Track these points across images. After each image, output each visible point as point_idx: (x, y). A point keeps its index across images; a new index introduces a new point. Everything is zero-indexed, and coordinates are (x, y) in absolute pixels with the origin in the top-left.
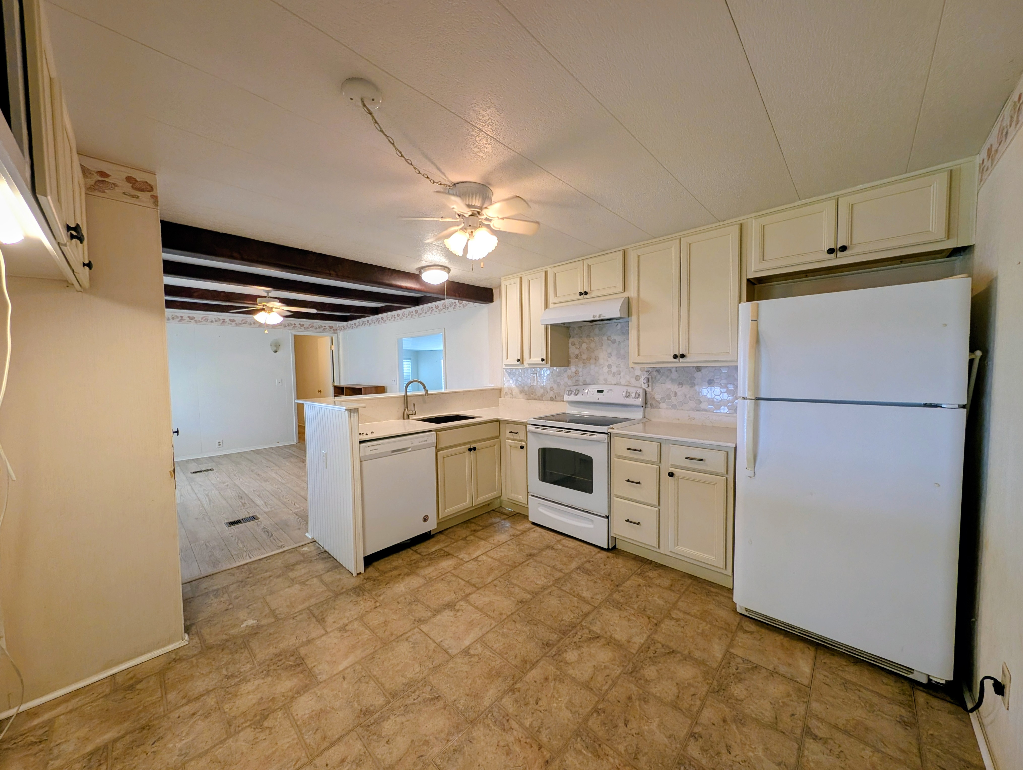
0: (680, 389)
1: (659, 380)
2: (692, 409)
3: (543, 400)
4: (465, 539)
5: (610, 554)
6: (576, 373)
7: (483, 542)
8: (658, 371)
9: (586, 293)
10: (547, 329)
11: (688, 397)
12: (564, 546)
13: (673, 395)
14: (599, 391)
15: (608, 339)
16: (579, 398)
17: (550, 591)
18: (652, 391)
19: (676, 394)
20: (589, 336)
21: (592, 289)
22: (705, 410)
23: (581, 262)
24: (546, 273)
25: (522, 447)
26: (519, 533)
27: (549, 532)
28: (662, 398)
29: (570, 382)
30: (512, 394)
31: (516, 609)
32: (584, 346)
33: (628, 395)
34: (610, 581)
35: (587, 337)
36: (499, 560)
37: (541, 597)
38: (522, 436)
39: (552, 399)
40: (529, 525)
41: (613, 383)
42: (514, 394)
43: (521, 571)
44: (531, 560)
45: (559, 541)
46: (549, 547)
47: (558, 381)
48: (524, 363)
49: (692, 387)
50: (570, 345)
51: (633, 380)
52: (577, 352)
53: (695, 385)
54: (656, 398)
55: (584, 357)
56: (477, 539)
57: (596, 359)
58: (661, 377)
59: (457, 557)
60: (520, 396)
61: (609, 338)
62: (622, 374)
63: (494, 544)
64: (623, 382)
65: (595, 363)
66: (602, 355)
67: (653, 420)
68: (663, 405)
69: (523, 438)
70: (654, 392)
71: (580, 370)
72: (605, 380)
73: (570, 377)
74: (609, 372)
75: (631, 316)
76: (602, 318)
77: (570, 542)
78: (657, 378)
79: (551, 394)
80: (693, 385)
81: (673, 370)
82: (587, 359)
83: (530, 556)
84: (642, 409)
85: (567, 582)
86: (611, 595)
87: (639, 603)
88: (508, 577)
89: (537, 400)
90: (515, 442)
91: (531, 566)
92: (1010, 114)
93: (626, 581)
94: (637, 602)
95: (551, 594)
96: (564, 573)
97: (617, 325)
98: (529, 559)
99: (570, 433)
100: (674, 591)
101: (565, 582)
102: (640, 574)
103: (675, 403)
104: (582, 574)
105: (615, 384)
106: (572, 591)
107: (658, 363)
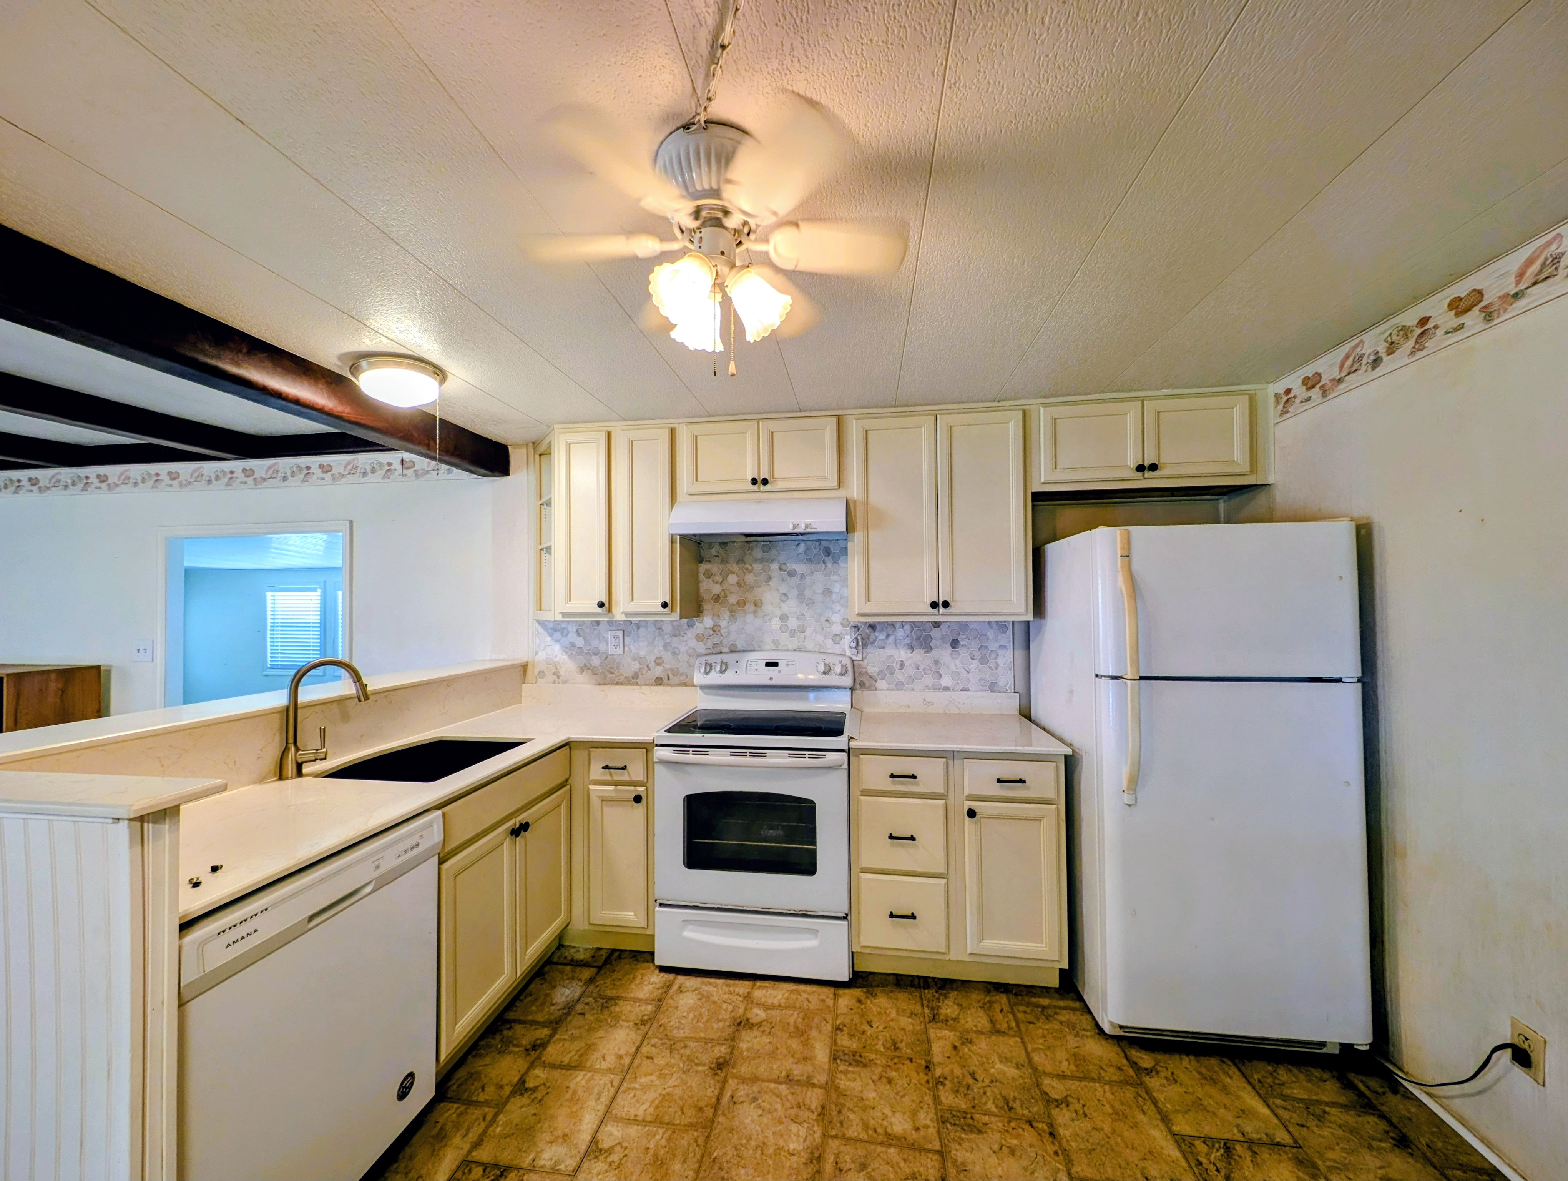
0: (910, 655)
1: (875, 642)
2: (928, 688)
3: (637, 684)
4: (521, 1088)
5: (857, 992)
6: (715, 629)
7: (579, 1079)
8: (872, 627)
9: (765, 482)
10: (672, 542)
11: (921, 669)
12: (767, 1007)
13: (898, 666)
14: (768, 664)
15: (780, 569)
16: (729, 678)
17: (832, 1159)
18: (863, 660)
19: (902, 665)
20: (741, 561)
21: (776, 476)
22: (946, 689)
23: (755, 423)
24: (672, 432)
25: (638, 799)
26: (650, 1008)
27: (712, 980)
28: (880, 673)
29: (701, 648)
30: (557, 674)
32: (732, 579)
33: (827, 671)
34: (908, 1062)
35: (738, 562)
36: (657, 1121)
38: (636, 772)
39: (659, 681)
40: (657, 979)
41: (790, 647)
42: (562, 673)
43: (731, 1130)
44: (732, 1083)
45: (747, 997)
46: (742, 1024)
47: (674, 645)
48: (614, 610)
49: (927, 652)
50: (701, 576)
51: (830, 643)
52: (716, 589)
53: (931, 649)
54: (869, 672)
55: (733, 599)
56: (557, 1074)
57: (757, 604)
58: (879, 636)
59: (533, 1169)
60: (580, 678)
61: (784, 567)
62: (807, 632)
63: (609, 1070)
64: (810, 646)
65: (755, 612)
66: (769, 596)
67: (867, 709)
68: (881, 684)
69: (640, 776)
70: (866, 661)
71: (723, 624)
72: (776, 642)
73: (699, 638)
74: (784, 628)
75: (854, 532)
77: (770, 991)
78: (872, 639)
79: (658, 671)
80: (929, 649)
81: (898, 626)
82: (738, 603)
83: (721, 1069)
84: (849, 693)
85: (844, 1111)
86: (936, 1099)
87: (988, 1093)
88: (716, 1168)
89: (622, 684)
90: (615, 790)
91: (741, 1099)
92: (1386, 341)
93: (929, 1049)
94: (985, 1093)
95: (842, 1166)
96: (820, 1087)
97: (799, 544)
98: (724, 1082)
99: (764, 755)
100: (1004, 1032)
101: (840, 1112)
102: (934, 1019)
103: (901, 678)
104: (850, 1069)
105: (795, 650)
106: (870, 1132)
107: (901, 615)
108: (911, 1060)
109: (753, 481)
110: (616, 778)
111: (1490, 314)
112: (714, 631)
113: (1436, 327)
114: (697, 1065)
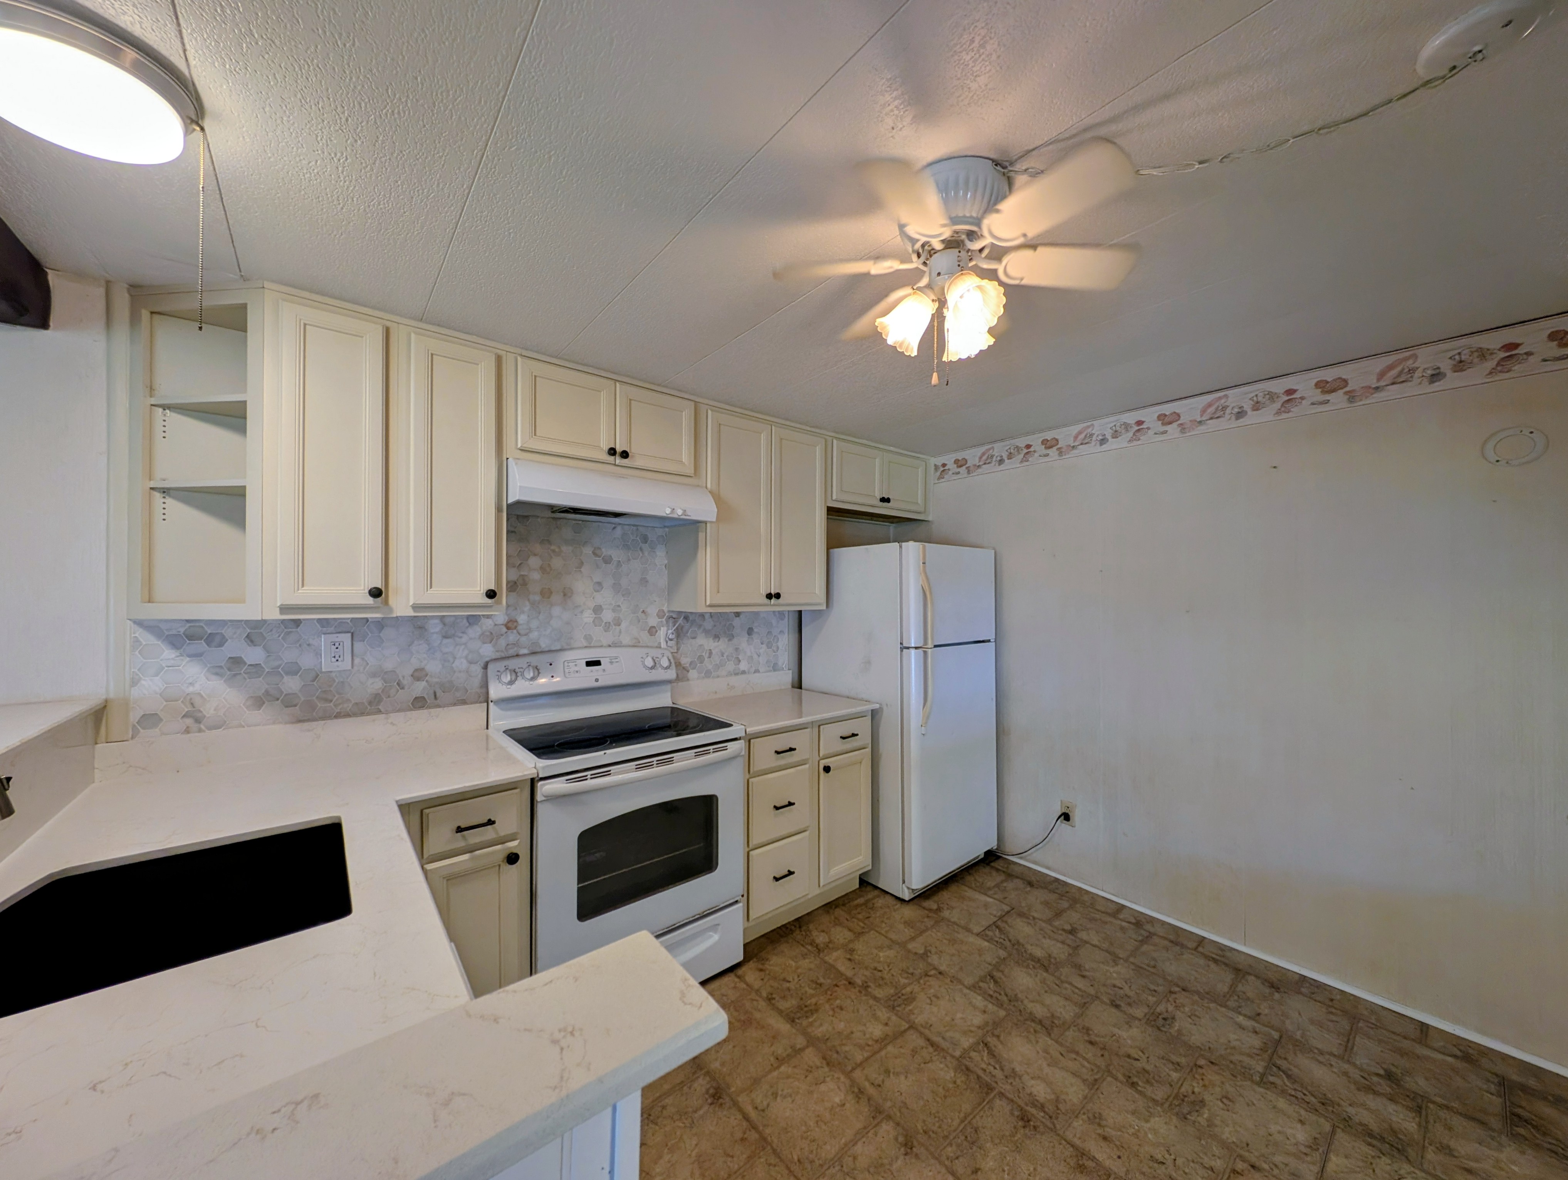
0: (716, 644)
1: (687, 632)
2: (730, 674)
3: (379, 712)
6: (511, 625)
8: (686, 618)
9: (625, 454)
11: (725, 656)
13: (707, 654)
14: (589, 664)
15: (594, 553)
16: (544, 684)
17: (867, 1084)
18: (677, 651)
19: (711, 653)
20: (546, 541)
22: (744, 672)
23: (611, 383)
24: (499, 360)
25: (514, 858)
28: (691, 663)
29: (489, 651)
30: (193, 716)
31: (933, 1161)
32: (534, 562)
33: (653, 665)
34: (836, 989)
35: (542, 542)
37: (889, 1104)
39: (419, 703)
41: (605, 643)
43: (785, 1130)
47: (444, 650)
48: (388, 599)
49: (730, 640)
51: (645, 636)
53: (733, 637)
54: (682, 663)
55: (535, 588)
57: (567, 594)
58: (691, 627)
60: (256, 716)
61: (598, 552)
62: (624, 625)
64: (626, 640)
65: (563, 603)
66: (581, 586)
68: (692, 674)
69: (518, 828)
70: (680, 653)
71: (521, 618)
72: (588, 638)
73: (485, 638)
74: (597, 621)
76: (684, 517)
78: (685, 630)
79: (419, 688)
80: (731, 637)
81: (707, 616)
82: (541, 593)
83: (720, 1097)
84: (672, 686)
85: (839, 1049)
86: (875, 998)
87: (895, 974)
88: (808, 1166)
89: (348, 715)
91: (765, 1103)
92: (1007, 451)
93: (837, 970)
94: (893, 975)
95: (876, 1082)
96: (807, 1047)
97: (614, 528)
98: (735, 1104)
100: (863, 932)
101: (837, 1052)
102: (819, 950)
103: (710, 667)
104: (811, 1020)
105: (610, 646)
106: (867, 1048)
107: (737, 606)
108: (836, 985)
109: (612, 452)
110: (475, 841)
111: (1061, 452)
112: (508, 628)
113: (1035, 451)
114: (695, 1112)
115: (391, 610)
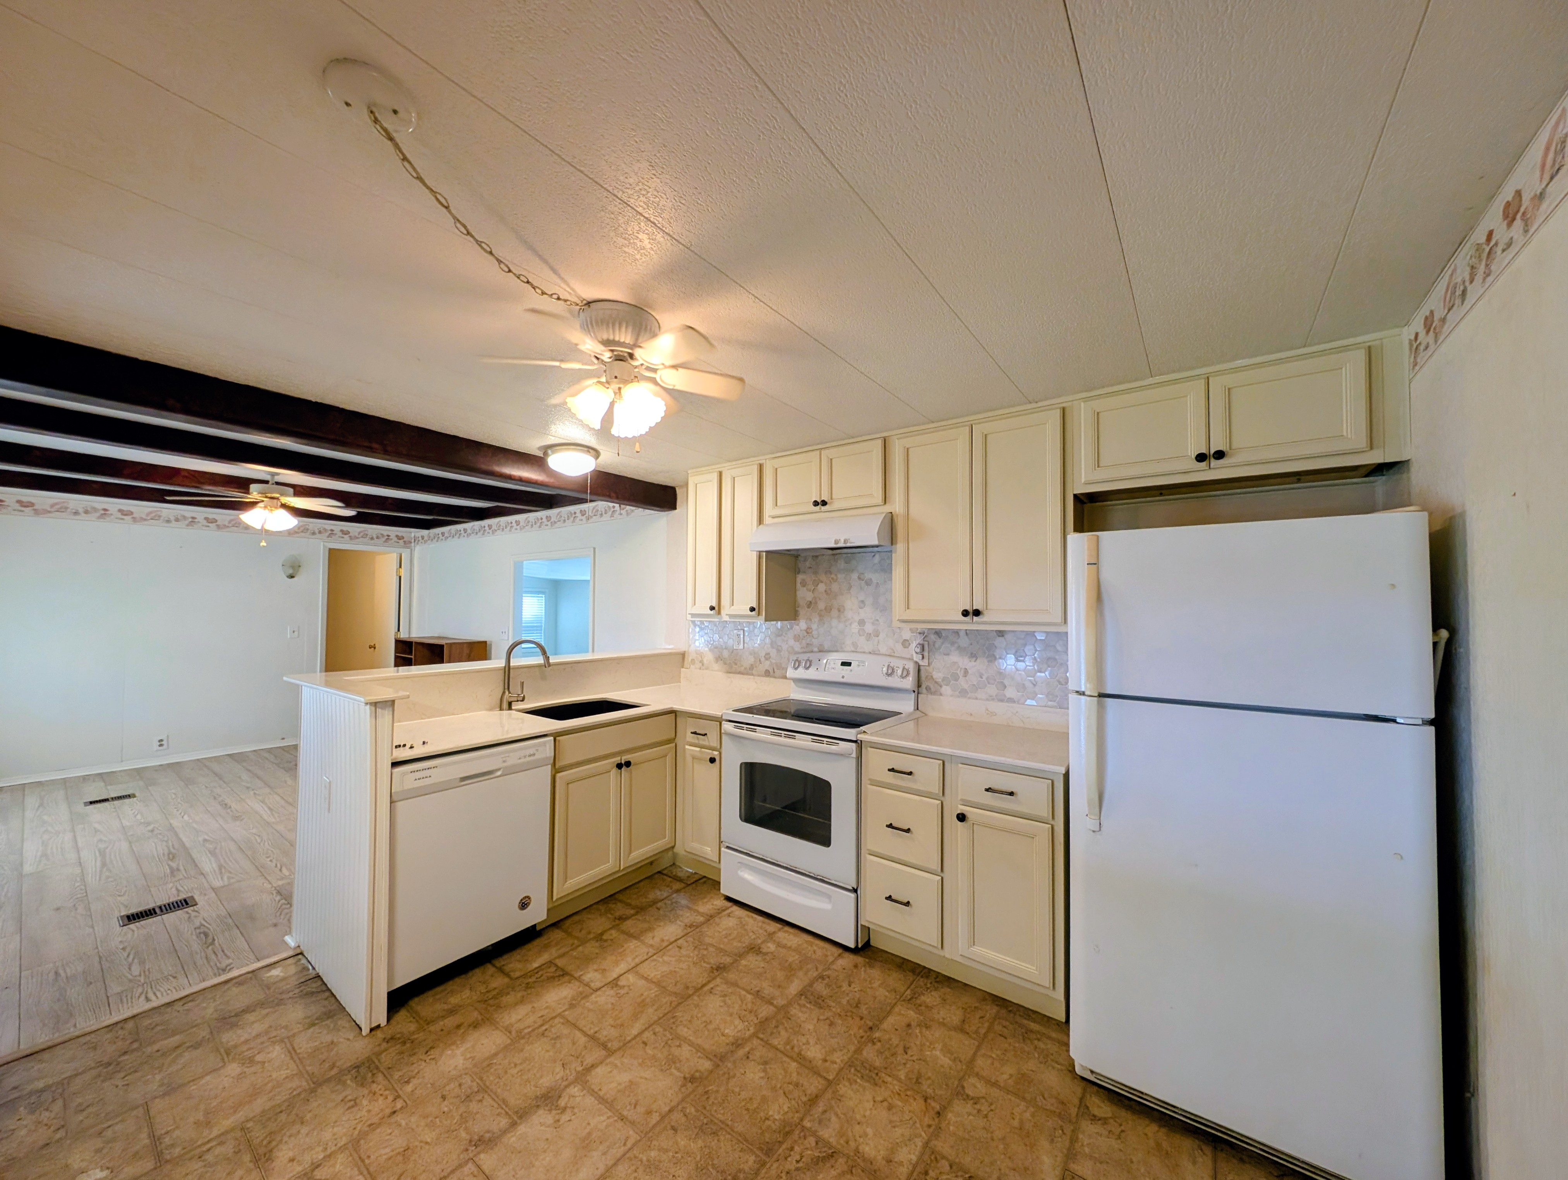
0: (974, 663)
1: (940, 648)
2: (991, 698)
3: (752, 675)
4: (599, 937)
5: (859, 959)
6: (808, 631)
7: (632, 944)
8: (938, 633)
9: (824, 503)
10: (760, 558)
11: (984, 678)
12: (779, 945)
13: (962, 673)
14: (844, 664)
15: (859, 578)
16: (811, 674)
17: (747, 1049)
18: (929, 665)
19: (966, 672)
20: (828, 572)
21: (834, 497)
22: (1011, 700)
23: (818, 452)
24: (761, 467)
25: (712, 760)
26: (702, 919)
27: (755, 916)
28: (944, 679)
29: (797, 647)
30: (701, 662)
31: (680, 1096)
32: (822, 587)
33: (891, 673)
34: (858, 1019)
35: (826, 573)
36: (658, 984)
37: (729, 1065)
38: (713, 740)
39: (767, 674)
40: (720, 903)
41: (867, 650)
42: (705, 662)
43: (697, 1006)
44: (718, 980)
45: (771, 935)
46: (754, 949)
47: (779, 644)
48: (722, 612)
49: (989, 661)
50: (798, 585)
51: (899, 647)
52: (809, 596)
53: (995, 659)
54: (934, 677)
55: (821, 605)
56: (622, 937)
57: (840, 610)
58: (943, 643)
59: (578, 979)
60: (716, 666)
61: (862, 577)
62: (882, 636)
63: (652, 946)
64: (883, 649)
65: (839, 617)
66: (850, 603)
67: (931, 713)
68: (946, 690)
69: (715, 743)
70: (931, 667)
71: (814, 627)
72: (855, 644)
73: (797, 638)
74: (861, 632)
75: (896, 544)
76: (848, 545)
77: (791, 937)
78: (937, 645)
79: (767, 665)
80: (992, 658)
81: (962, 634)
82: (825, 609)
83: (717, 970)
84: (913, 695)
85: (781, 1027)
86: (859, 1050)
87: (908, 1065)
88: (672, 1021)
89: (743, 674)
90: (700, 751)
91: (717, 992)
92: (1468, 264)
93: (885, 1017)
94: (905, 1064)
95: (750, 1056)
96: (776, 1007)
97: (874, 556)
98: (714, 978)
99: (794, 738)
100: (968, 1033)
101: (777, 1027)
102: (910, 999)
103: (966, 686)
104: (808, 1005)
105: (870, 653)
106: (788, 1047)
107: (938, 622)
108: (862, 1018)
109: (816, 503)
110: (702, 742)
112: (808, 633)
114: (705, 962)
115: (722, 618)
